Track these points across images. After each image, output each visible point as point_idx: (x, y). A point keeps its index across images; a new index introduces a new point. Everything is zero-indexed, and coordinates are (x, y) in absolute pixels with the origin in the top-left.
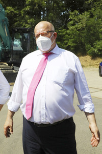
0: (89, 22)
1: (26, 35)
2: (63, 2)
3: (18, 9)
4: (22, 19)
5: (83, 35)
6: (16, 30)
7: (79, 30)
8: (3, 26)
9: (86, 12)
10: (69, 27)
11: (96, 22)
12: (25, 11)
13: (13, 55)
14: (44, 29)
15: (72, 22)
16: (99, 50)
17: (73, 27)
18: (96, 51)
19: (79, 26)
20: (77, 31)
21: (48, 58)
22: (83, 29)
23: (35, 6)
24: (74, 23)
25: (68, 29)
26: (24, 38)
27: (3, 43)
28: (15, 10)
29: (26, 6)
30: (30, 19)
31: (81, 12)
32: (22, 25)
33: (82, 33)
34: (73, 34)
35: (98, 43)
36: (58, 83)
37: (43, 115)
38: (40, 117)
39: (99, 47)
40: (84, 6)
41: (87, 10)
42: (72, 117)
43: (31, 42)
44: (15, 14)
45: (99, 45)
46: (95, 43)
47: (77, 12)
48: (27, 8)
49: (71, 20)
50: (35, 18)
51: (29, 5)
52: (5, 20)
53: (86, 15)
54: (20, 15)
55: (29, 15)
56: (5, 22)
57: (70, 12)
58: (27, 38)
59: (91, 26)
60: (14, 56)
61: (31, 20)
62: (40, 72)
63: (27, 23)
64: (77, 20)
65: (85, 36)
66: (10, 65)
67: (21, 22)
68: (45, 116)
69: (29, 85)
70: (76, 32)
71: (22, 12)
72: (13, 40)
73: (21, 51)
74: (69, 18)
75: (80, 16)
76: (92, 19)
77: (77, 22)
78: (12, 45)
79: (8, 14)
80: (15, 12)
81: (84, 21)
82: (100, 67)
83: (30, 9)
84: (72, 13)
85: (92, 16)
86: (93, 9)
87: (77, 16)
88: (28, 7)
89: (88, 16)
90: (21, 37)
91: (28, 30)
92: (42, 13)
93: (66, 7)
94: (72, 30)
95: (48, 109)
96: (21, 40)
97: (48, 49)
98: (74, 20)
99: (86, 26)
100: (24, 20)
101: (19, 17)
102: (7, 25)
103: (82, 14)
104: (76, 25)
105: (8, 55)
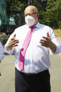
1: (18, 15)
4: (16, 4)
5: (56, 15)
6: (12, 11)
7: (53, 12)
8: (3, 8)
14: (31, 11)
15: (49, 7)
17: (50, 10)
19: (54, 9)
20: (52, 13)
22: (56, 11)
24: (50, 7)
25: (46, 11)
26: (16, 16)
27: (3, 20)
30: (21, 4)
32: (15, 8)
33: (56, 14)
34: (49, 14)
37: (31, 68)
38: (29, 69)
43: (21, 19)
44: (11, 1)
49: (48, 5)
50: (24, 3)
52: (4, 4)
53: (58, 2)
55: (20, 1)
56: (4, 6)
58: (18, 16)
60: (10, 28)
61: (22, 5)
62: (28, 39)
63: (19, 7)
64: (52, 5)
65: (57, 16)
67: (15, 6)
68: (32, 69)
72: (9, 18)
73: (14, 25)
75: (55, 3)
77: (52, 7)
78: (9, 21)
81: (57, 6)
87: (52, 2)
89: (60, 2)
90: (15, 16)
91: (19, 11)
94: (49, 12)
96: (15, 18)
98: (51, 5)
99: (58, 9)
100: (17, 5)
101: (13, 2)
102: (6, 8)
103: (56, 1)
104: (52, 9)
105: (6, 28)
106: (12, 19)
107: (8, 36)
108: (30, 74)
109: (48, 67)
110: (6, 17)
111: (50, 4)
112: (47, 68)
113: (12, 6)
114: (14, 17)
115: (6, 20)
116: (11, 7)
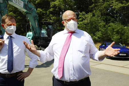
0: (92, 19)
1: (50, 27)
2: (75, 6)
3: (45, 10)
6: (44, 23)
7: (85, 25)
8: (35, 20)
9: (90, 13)
11: (96, 19)
12: (50, 12)
13: (41, 40)
15: (81, 19)
16: (99, 38)
17: (82, 22)
18: (96, 38)
19: (85, 21)
20: (84, 25)
22: (88, 24)
23: (56, 8)
24: (82, 19)
26: (48, 28)
27: (34, 32)
28: (43, 11)
29: (50, 8)
30: (53, 17)
31: (87, 13)
32: (47, 21)
33: (88, 26)
34: (81, 27)
35: (98, 33)
36: (81, 52)
37: (72, 74)
39: (98, 35)
40: (88, 9)
41: (91, 11)
43: (53, 31)
45: (98, 34)
46: (96, 33)
47: (84, 13)
48: (51, 10)
50: (56, 16)
51: (52, 7)
52: (36, 16)
53: (90, 15)
54: (46, 14)
55: (52, 14)
56: (36, 18)
57: (79, 13)
59: (93, 22)
61: (54, 18)
62: (67, 44)
63: (51, 19)
64: (84, 18)
65: (89, 29)
66: (39, 46)
67: (47, 18)
68: (73, 75)
70: (83, 25)
71: (48, 12)
72: (41, 30)
73: (47, 37)
74: (79, 16)
75: (86, 15)
76: (94, 17)
77: (84, 19)
78: (40, 33)
79: (38, 13)
80: (43, 12)
81: (89, 19)
82: (99, 48)
83: (53, 10)
84: (81, 13)
85: (94, 15)
86: (95, 11)
87: (84, 15)
88: (51, 9)
89: (91, 15)
90: (47, 28)
91: (51, 23)
92: (61, 13)
93: (77, 9)
94: (81, 24)
95: (75, 70)
96: (47, 30)
99: (90, 22)
100: (49, 18)
101: (45, 15)
102: (38, 20)
103: (87, 14)
104: (84, 21)
105: (38, 40)
106: (44, 31)
107: (40, 48)
108: (71, 82)
110: (38, 29)
111: (82, 17)
113: (44, 18)
114: (46, 29)
115: (38, 32)
116: (43, 20)
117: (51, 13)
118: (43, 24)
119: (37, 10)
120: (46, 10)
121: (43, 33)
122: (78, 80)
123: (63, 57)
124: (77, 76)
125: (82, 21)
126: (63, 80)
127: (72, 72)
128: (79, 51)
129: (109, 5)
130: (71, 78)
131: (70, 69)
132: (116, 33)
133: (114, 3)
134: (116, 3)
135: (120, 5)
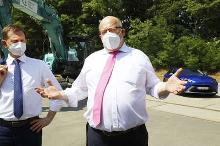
0: (152, 30)
1: (82, 44)
2: (124, 10)
3: (73, 17)
4: (78, 28)
5: (145, 45)
6: (71, 38)
7: (141, 40)
8: (57, 33)
9: (148, 20)
10: (129, 36)
11: (159, 31)
12: (81, 19)
13: (67, 66)
15: (133, 31)
16: (163, 61)
17: (135, 36)
18: (159, 62)
19: (141, 35)
20: (139, 41)
21: (116, 56)
22: (145, 38)
23: (92, 13)
24: (135, 31)
25: (129, 38)
26: (80, 47)
27: (57, 53)
28: (70, 18)
29: (82, 14)
30: (87, 27)
31: (143, 20)
32: (77, 34)
33: (145, 42)
34: (134, 43)
35: (162, 53)
36: (131, 83)
37: (115, 120)
39: (163, 57)
40: (146, 14)
41: (150, 17)
42: (144, 124)
43: (88, 51)
44: (71, 23)
45: (163, 55)
46: (159, 54)
47: (138, 20)
48: (84, 16)
49: (132, 29)
50: (92, 27)
51: (86, 12)
52: (59, 27)
53: (148, 23)
54: (76, 23)
55: (85, 23)
56: (59, 30)
57: (131, 20)
58: (83, 47)
59: (154, 34)
60: (69, 67)
61: (88, 29)
62: (107, 71)
63: (83, 32)
64: (138, 29)
65: (147, 46)
66: (64, 77)
67: (77, 30)
68: (117, 121)
69: (95, 87)
70: (137, 41)
71: (78, 20)
72: (68, 50)
73: (77, 61)
74: (129, 26)
75: (142, 25)
76: (155, 27)
77: (139, 31)
78: (67, 55)
79: (62, 22)
80: (70, 20)
81: (146, 30)
82: (164, 79)
83: (87, 17)
84: (133, 21)
85: (155, 24)
86: (156, 17)
87: (138, 24)
88: (84, 14)
89: (151, 24)
90: (77, 46)
91: (84, 38)
93: (126, 15)
94: (133, 39)
95: (121, 113)
96: (77, 50)
97: (116, 47)
98: (136, 28)
99: (148, 35)
101: (74, 25)
102: (62, 33)
103: (144, 22)
104: (138, 34)
105: (62, 66)
106: (72, 52)
107: (67, 80)
108: (114, 132)
109: (144, 119)
110: (63, 48)
111: (134, 27)
112: (142, 120)
113: (72, 30)
114: (76, 48)
115: (63, 53)
116: (71, 33)
117: (84, 21)
118: (71, 41)
119: (60, 16)
120: (75, 17)
121: (71, 55)
122: (125, 129)
123: (101, 92)
124: (124, 122)
125: (135, 33)
126: (101, 129)
127: (115, 116)
128: (127, 82)
129: (181, 6)
130: (114, 127)
131: (113, 111)
132: (192, 54)
133: (189, 3)
134: (193, 2)
135: (200, 6)
